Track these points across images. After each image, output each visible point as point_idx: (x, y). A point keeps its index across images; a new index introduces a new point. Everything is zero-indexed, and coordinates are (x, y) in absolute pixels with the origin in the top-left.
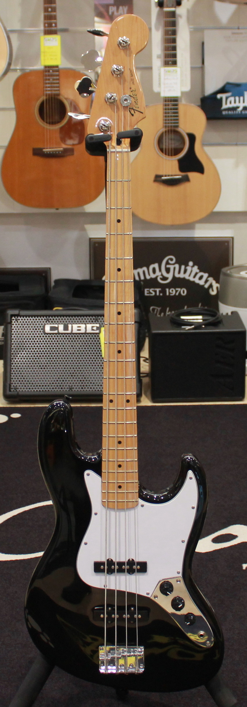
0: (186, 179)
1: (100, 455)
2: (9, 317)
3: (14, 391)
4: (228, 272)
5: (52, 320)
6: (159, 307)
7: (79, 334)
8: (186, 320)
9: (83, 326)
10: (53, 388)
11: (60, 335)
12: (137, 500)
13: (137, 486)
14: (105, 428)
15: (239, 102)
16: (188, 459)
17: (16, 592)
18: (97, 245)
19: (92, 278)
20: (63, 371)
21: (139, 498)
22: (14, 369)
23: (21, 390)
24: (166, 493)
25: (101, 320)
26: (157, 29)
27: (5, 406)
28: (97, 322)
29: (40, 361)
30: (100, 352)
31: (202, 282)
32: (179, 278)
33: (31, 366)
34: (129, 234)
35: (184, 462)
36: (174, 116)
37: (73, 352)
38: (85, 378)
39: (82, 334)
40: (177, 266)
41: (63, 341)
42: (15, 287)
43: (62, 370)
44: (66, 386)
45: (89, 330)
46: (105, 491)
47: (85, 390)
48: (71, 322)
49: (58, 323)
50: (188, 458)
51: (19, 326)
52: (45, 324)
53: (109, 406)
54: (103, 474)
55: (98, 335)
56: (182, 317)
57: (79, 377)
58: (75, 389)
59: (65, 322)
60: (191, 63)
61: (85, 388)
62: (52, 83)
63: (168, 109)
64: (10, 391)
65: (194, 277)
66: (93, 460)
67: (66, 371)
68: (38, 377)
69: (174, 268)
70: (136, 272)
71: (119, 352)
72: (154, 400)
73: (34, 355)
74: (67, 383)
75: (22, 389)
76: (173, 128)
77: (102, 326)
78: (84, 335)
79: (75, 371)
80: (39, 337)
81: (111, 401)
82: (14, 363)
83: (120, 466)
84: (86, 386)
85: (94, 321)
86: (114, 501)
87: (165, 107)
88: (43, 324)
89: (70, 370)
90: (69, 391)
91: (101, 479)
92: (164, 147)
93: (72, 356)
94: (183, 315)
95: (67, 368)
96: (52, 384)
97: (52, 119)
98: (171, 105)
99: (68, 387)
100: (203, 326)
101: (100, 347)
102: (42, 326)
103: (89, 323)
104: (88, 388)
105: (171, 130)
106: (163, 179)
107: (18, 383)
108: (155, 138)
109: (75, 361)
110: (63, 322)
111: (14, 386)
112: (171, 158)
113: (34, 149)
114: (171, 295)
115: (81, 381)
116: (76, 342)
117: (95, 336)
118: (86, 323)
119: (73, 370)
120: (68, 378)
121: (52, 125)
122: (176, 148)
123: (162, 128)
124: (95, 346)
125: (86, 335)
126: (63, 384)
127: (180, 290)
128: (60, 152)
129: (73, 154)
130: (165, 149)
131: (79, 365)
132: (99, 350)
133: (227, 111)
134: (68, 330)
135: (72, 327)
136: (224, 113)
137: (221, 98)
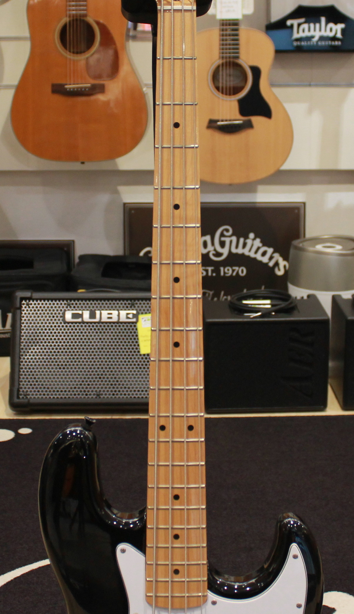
0: (249, 125)
1: (144, 517)
2: (18, 300)
3: (23, 398)
4: (301, 245)
5: (74, 305)
6: (211, 290)
7: (110, 323)
8: (250, 306)
9: (115, 313)
10: (75, 395)
11: (85, 324)
12: (206, 594)
13: (205, 570)
14: (152, 474)
15: (315, 30)
16: (291, 524)
18: (133, 212)
19: (127, 253)
20: (89, 371)
21: (208, 591)
22: (24, 369)
23: (32, 397)
24: (253, 581)
25: (138, 305)
27: (11, 418)
28: (133, 308)
29: (58, 358)
30: (137, 346)
32: (237, 254)
33: (47, 365)
34: (193, 148)
35: (284, 529)
36: (233, 44)
37: (102, 346)
38: (117, 381)
39: (114, 323)
40: (234, 239)
41: (89, 333)
42: (29, 264)
43: (87, 370)
44: (92, 391)
45: (123, 318)
46: (152, 579)
47: (117, 397)
48: (99, 308)
49: (82, 309)
50: (289, 522)
51: (31, 313)
52: (65, 310)
53: (158, 437)
54: (148, 550)
55: (135, 324)
56: (245, 302)
57: (110, 379)
58: (104, 396)
59: (91, 308)
61: (117, 394)
63: (226, 35)
64: (18, 398)
65: (256, 252)
66: (132, 526)
67: (93, 371)
68: (56, 379)
69: (231, 242)
71: (176, 345)
73: (51, 350)
74: (94, 388)
75: (34, 396)
76: (232, 60)
77: (140, 312)
78: (116, 324)
79: (104, 371)
80: (57, 327)
81: (163, 428)
82: (24, 361)
83: (176, 537)
84: (119, 391)
85: (129, 306)
86: (167, 595)
87: (222, 32)
88: (63, 310)
89: (98, 370)
90: (96, 398)
91: (145, 558)
92: (221, 85)
93: (100, 352)
94: (246, 299)
95: (94, 368)
96: (73, 389)
97: (77, 47)
98: (229, 30)
99: (94, 392)
100: (273, 313)
101: (138, 341)
102: (61, 313)
103: (123, 309)
104: (121, 394)
105: (230, 62)
106: (219, 125)
107: (29, 388)
108: (209, 72)
109: (104, 358)
110: (89, 307)
111: (23, 391)
112: (229, 98)
113: (53, 86)
114: (226, 275)
115: (112, 385)
116: (106, 334)
117: (131, 326)
118: (119, 309)
119: (102, 370)
120: (94, 381)
121: (77, 55)
122: (235, 86)
123: (217, 60)
124: (131, 339)
125: (119, 324)
126: (89, 389)
127: (237, 268)
128: (87, 90)
129: (103, 91)
130: (222, 87)
131: (110, 364)
132: (136, 344)
133: (299, 41)
134: (95, 318)
135: (101, 314)
136: (295, 44)
137: (292, 25)
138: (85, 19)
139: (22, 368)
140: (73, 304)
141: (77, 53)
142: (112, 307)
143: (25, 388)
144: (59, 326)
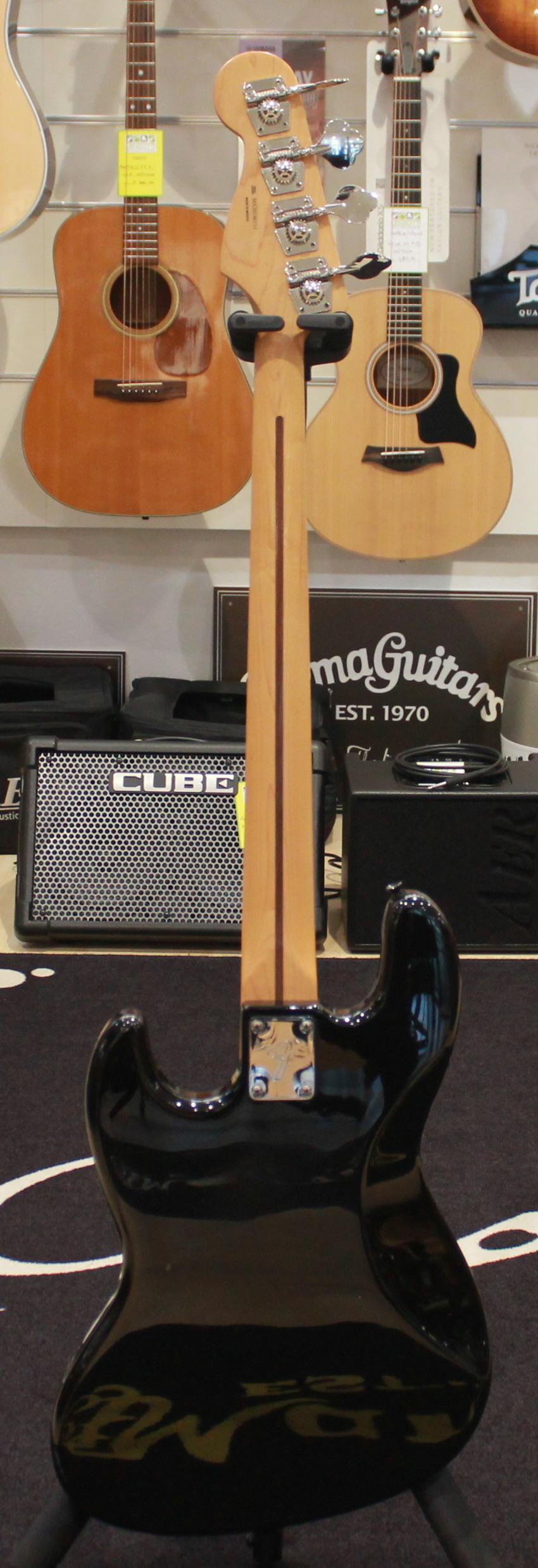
0: (436, 458)
2: (33, 753)
3: (39, 918)
4: (524, 669)
5: (129, 763)
6: (367, 746)
7: (189, 794)
8: (429, 770)
9: (198, 778)
10: (127, 915)
11: (147, 796)
17: (44, 1342)
18: (229, 603)
19: (219, 678)
20: (152, 876)
22: (41, 871)
23: (55, 917)
25: (238, 765)
26: (378, 122)
27: (19, 952)
28: (228, 769)
29: (100, 853)
30: (234, 835)
31: (463, 694)
32: (414, 683)
33: (80, 864)
36: (411, 317)
37: (175, 834)
38: (200, 894)
39: (196, 794)
40: (409, 655)
42: (47, 694)
43: (148, 874)
44: (157, 910)
45: (211, 788)
47: (199, 920)
48: (171, 769)
49: (141, 770)
51: (54, 774)
52: (112, 771)
56: (419, 763)
57: (187, 890)
58: (176, 918)
60: (452, 201)
62: (141, 237)
63: (399, 301)
64: (31, 918)
65: (447, 681)
67: (158, 876)
68: (95, 888)
69: (403, 660)
70: (316, 666)
72: (352, 947)
73: (88, 838)
74: (161, 904)
75: (58, 916)
76: (408, 344)
78: (199, 797)
79: (177, 877)
80: (99, 800)
82: (41, 856)
84: (203, 911)
85: (222, 766)
87: (392, 296)
88: (109, 770)
90: (163, 921)
92: (388, 386)
94: (423, 760)
95: (161, 871)
96: (124, 905)
97: (140, 318)
98: (405, 292)
99: (160, 912)
100: (467, 783)
101: (236, 826)
102: (106, 775)
103: (212, 771)
104: (206, 916)
105: (404, 347)
106: (384, 456)
107: (49, 902)
108: (367, 364)
109: (178, 854)
110: (154, 767)
111: (39, 907)
112: (402, 410)
113: (97, 383)
114: (394, 719)
115: (190, 899)
116: (182, 813)
117: (225, 801)
118: (206, 771)
119: (174, 875)
120: (160, 893)
121: (140, 331)
122: (413, 387)
123: (383, 343)
124: (224, 822)
125: (205, 797)
126: (150, 906)
127: (414, 708)
128: (156, 391)
129: (184, 394)
130: (391, 390)
131: (187, 864)
132: (234, 832)
133: (529, 309)
134: (164, 786)
135: (173, 779)
136: (522, 313)
137: (517, 280)
138: (155, 268)
139: (38, 869)
140: (126, 761)
141: (140, 327)
142: (193, 768)
143: (43, 902)
144: (102, 799)
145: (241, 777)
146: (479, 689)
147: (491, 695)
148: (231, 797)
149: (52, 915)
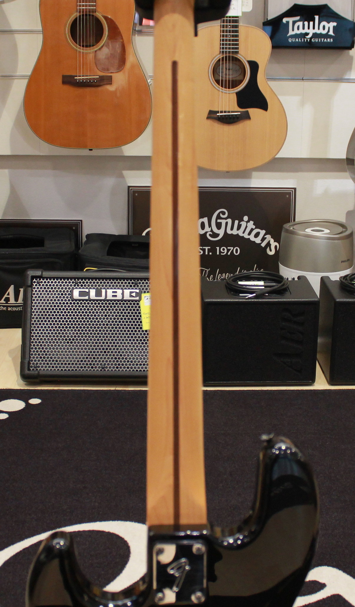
0: (246, 116)
2: (30, 279)
3: (33, 370)
4: (291, 228)
5: (82, 284)
6: (207, 268)
7: (115, 300)
8: (245, 287)
9: (119, 292)
10: (81, 367)
11: (92, 302)
15: (309, 28)
18: (136, 194)
19: (131, 232)
20: (95, 346)
23: (42, 369)
25: (141, 284)
27: (22, 388)
28: (136, 287)
29: (66, 333)
31: (258, 240)
32: (232, 235)
33: (56, 339)
36: (233, 40)
37: (107, 323)
38: (121, 355)
40: (230, 221)
41: (95, 309)
42: (40, 243)
43: (93, 345)
45: (127, 297)
47: (121, 370)
48: (104, 287)
49: (89, 288)
51: (41, 290)
52: (73, 288)
56: (240, 283)
57: (114, 353)
58: (108, 369)
59: (98, 287)
61: (121, 368)
63: (226, 32)
64: (29, 370)
65: (249, 234)
67: (98, 346)
68: (64, 353)
69: (227, 223)
74: (100, 361)
75: (44, 368)
76: (231, 55)
78: (120, 302)
79: (109, 346)
82: (34, 335)
84: (123, 365)
85: (133, 285)
87: (223, 29)
88: (71, 288)
90: (101, 370)
92: (220, 78)
93: (106, 328)
94: (241, 281)
95: (100, 343)
96: (80, 362)
97: (86, 42)
98: (230, 27)
99: (99, 365)
100: (267, 294)
101: (140, 318)
102: (69, 290)
103: (127, 288)
104: (124, 368)
105: (229, 57)
106: (218, 116)
107: (39, 361)
108: (209, 66)
109: (109, 334)
110: (96, 286)
111: (33, 364)
112: (228, 91)
113: (64, 77)
114: (222, 254)
115: (116, 358)
116: (111, 311)
117: (134, 304)
118: (124, 288)
119: (107, 345)
120: (99, 355)
121: (87, 48)
122: (234, 79)
123: (218, 55)
124: (134, 316)
125: (124, 302)
126: (94, 362)
127: (232, 248)
128: (95, 81)
129: (111, 83)
130: (222, 81)
131: (114, 339)
132: (139, 321)
133: (294, 38)
134: (101, 296)
135: (106, 292)
136: (290, 40)
137: (288, 22)
138: (94, 14)
139: (33, 342)
140: (80, 283)
141: (87, 46)
142: (117, 286)
143: (35, 361)
144: (67, 303)
145: (143, 291)
146: (266, 238)
147: (272, 241)
148: (138, 302)
149: (40, 368)
